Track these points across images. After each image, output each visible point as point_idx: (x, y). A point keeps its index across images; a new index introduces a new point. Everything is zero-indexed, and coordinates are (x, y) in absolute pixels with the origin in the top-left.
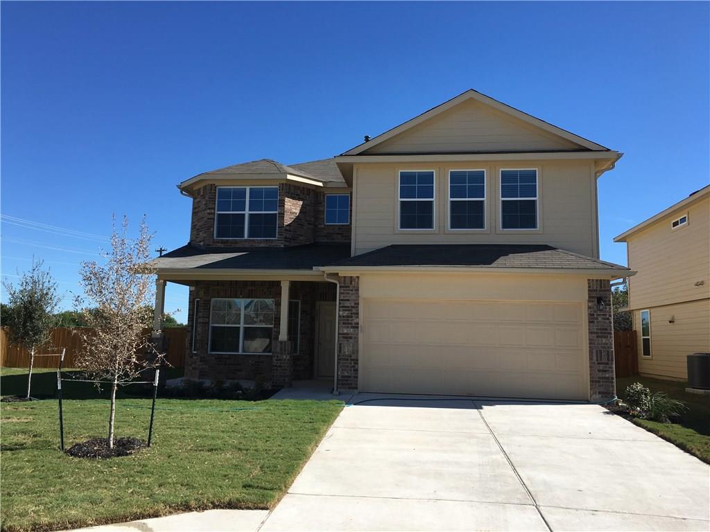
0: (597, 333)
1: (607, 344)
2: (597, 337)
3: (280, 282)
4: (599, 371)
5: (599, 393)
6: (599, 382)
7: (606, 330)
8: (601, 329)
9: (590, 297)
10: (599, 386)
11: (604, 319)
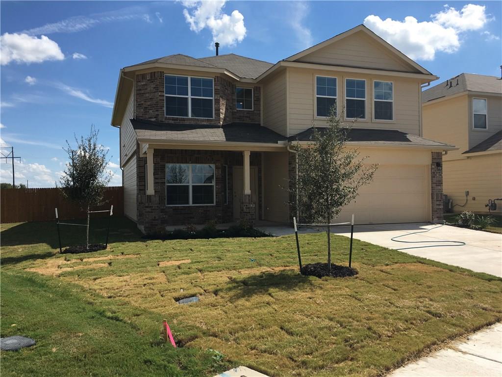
0: (436, 183)
1: (440, 189)
2: (436, 185)
3: (244, 151)
4: (437, 205)
5: (437, 217)
6: (436, 211)
7: (440, 181)
8: (438, 181)
9: (433, 163)
10: (437, 213)
11: (439, 175)
